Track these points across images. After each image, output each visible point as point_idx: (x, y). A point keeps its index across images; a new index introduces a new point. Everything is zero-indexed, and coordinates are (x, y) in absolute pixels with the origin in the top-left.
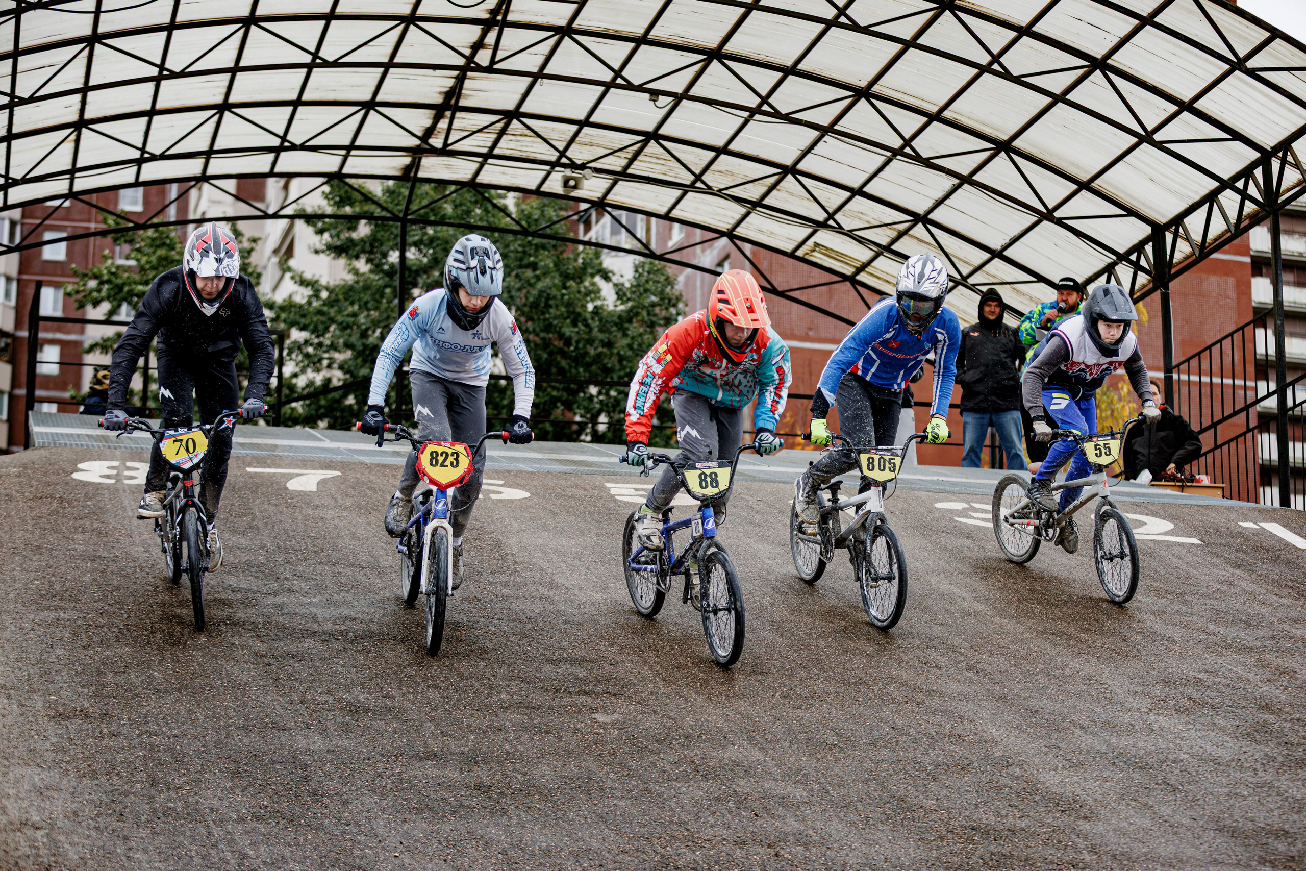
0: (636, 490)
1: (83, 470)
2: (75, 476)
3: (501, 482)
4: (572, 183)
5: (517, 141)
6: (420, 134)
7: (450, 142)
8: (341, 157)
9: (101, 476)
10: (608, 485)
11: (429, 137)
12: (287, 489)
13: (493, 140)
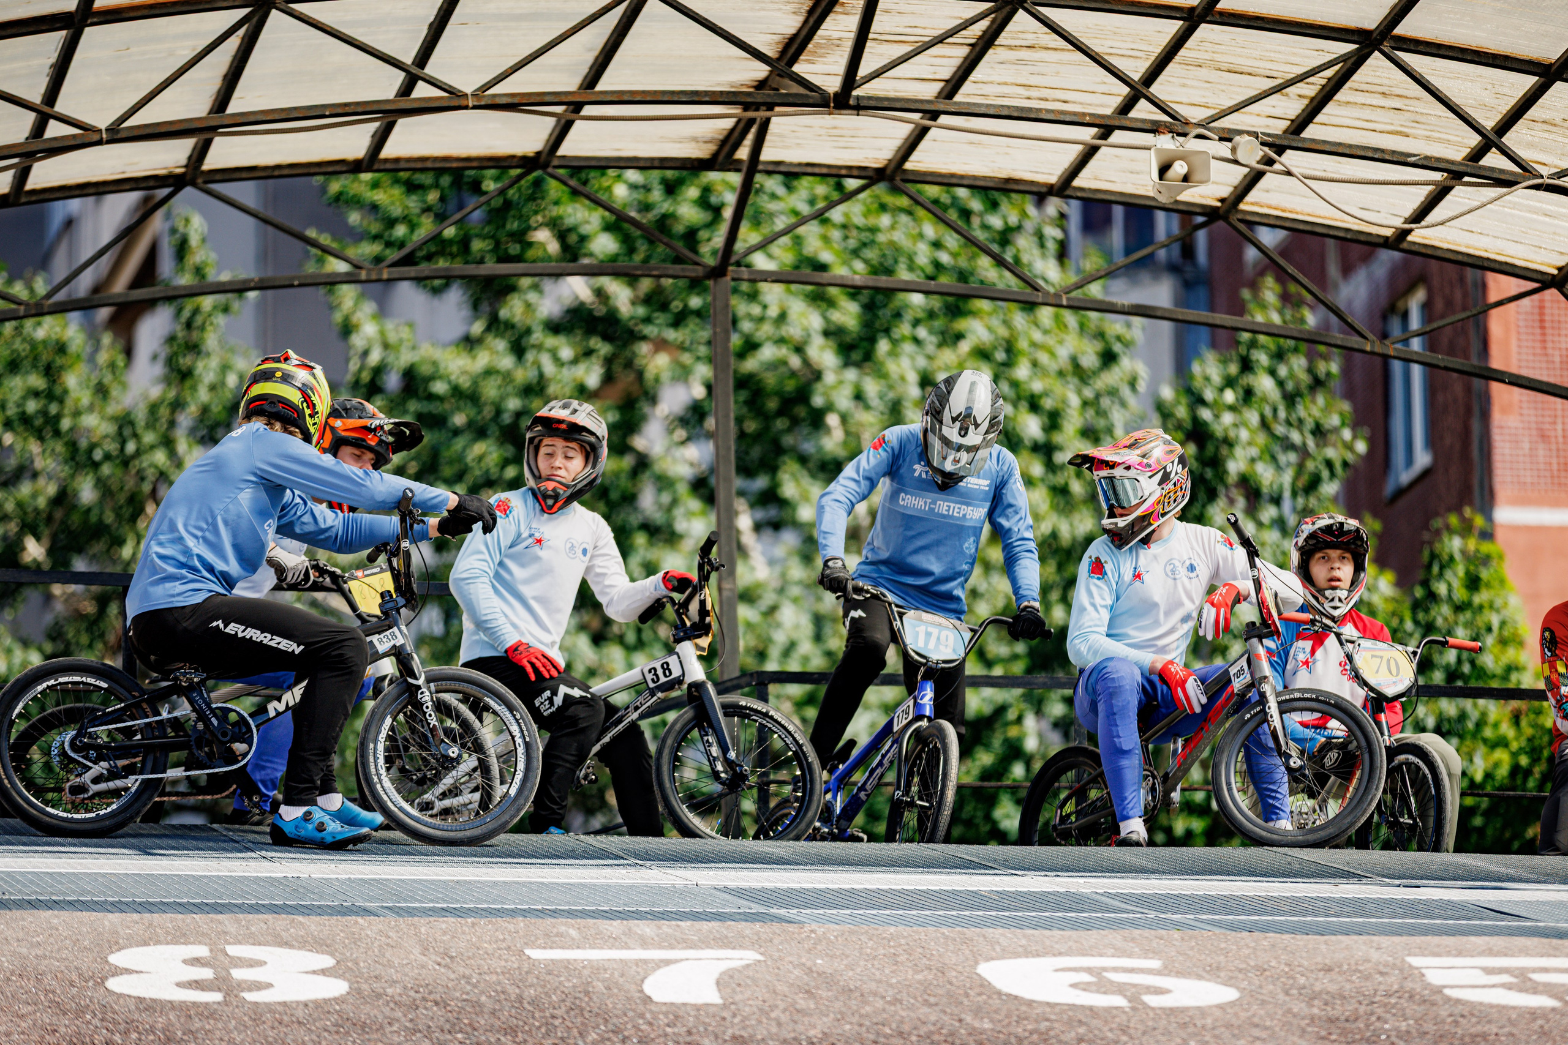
0: (1489, 971)
1: (128, 971)
2: (113, 984)
3: (1155, 964)
4: (1179, 168)
5: (1020, 62)
6: (771, 52)
7: (863, 71)
8: (551, 122)
9: (178, 985)
10: (1415, 961)
11: (794, 60)
12: (648, 999)
13: (957, 62)
